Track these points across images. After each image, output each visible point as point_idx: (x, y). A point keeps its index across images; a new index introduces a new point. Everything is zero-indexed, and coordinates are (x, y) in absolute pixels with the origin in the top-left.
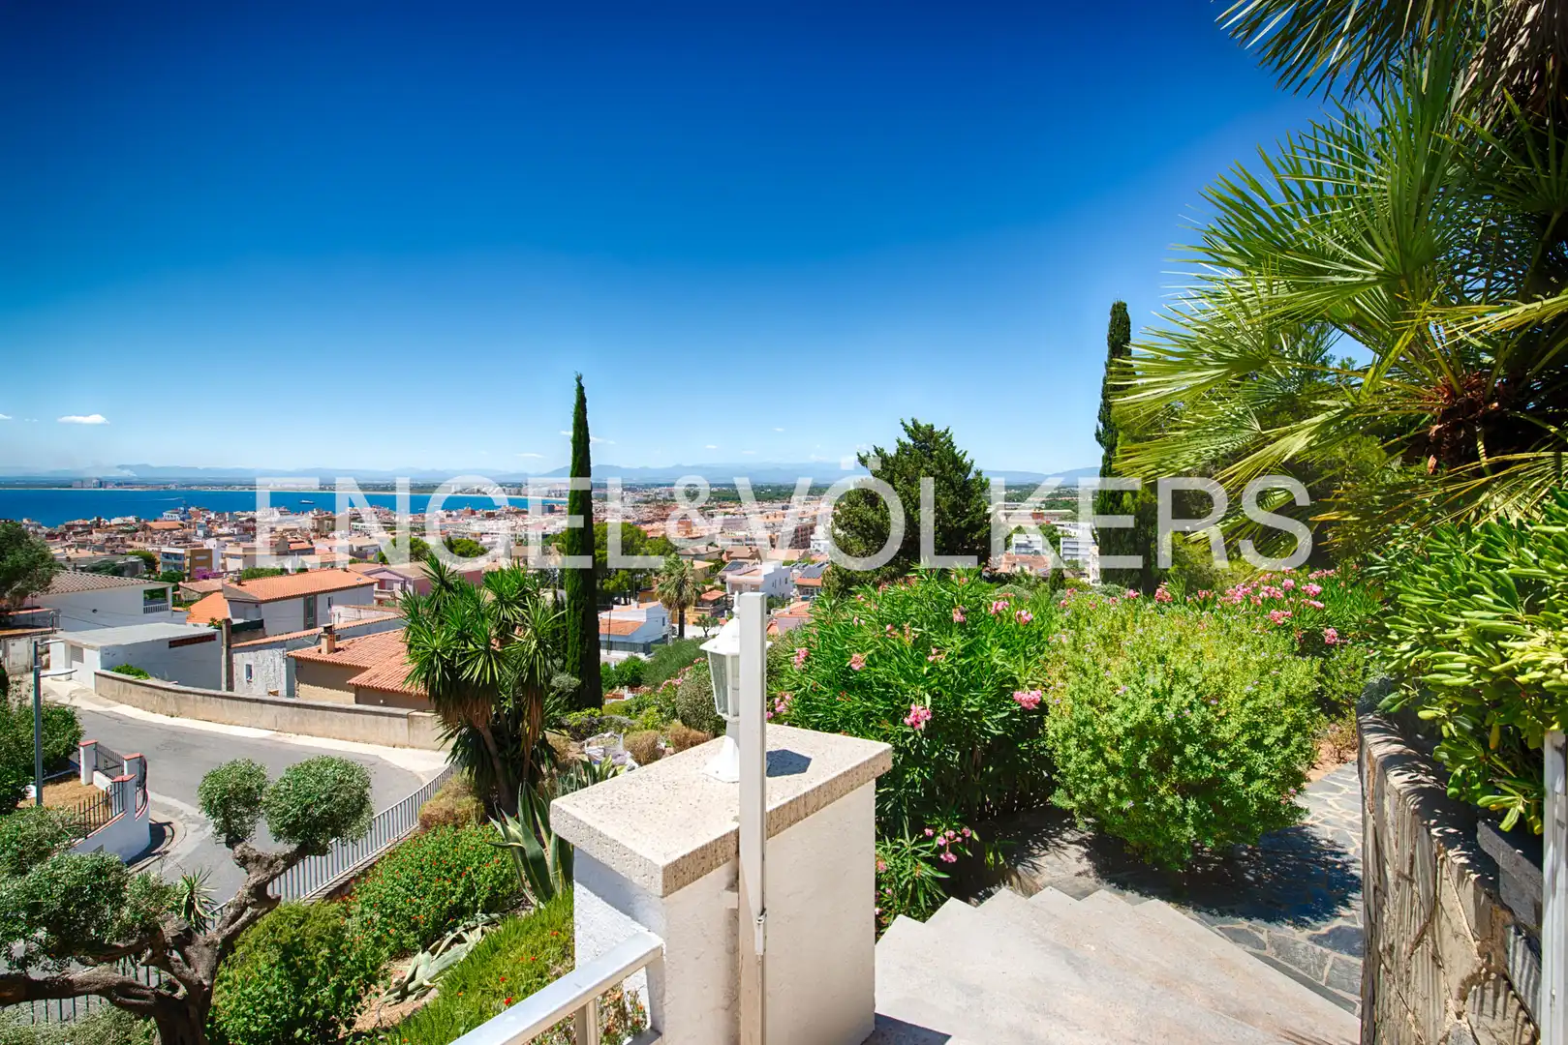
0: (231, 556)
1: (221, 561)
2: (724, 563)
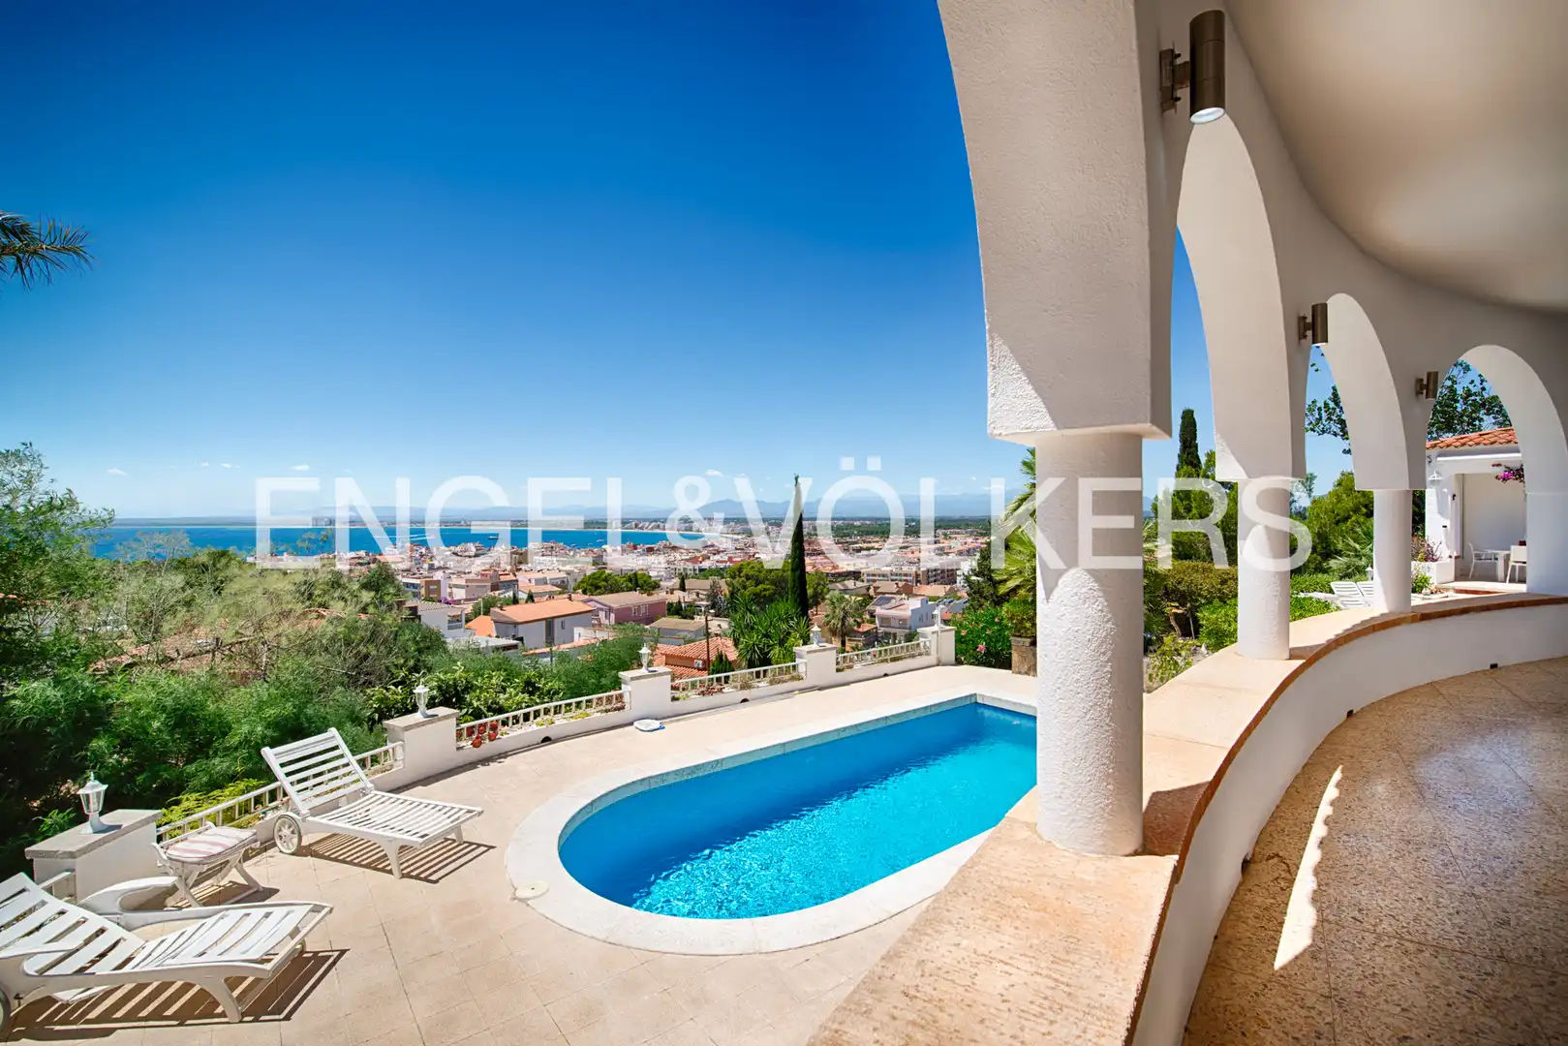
0: (457, 586)
1: (449, 590)
2: (871, 598)
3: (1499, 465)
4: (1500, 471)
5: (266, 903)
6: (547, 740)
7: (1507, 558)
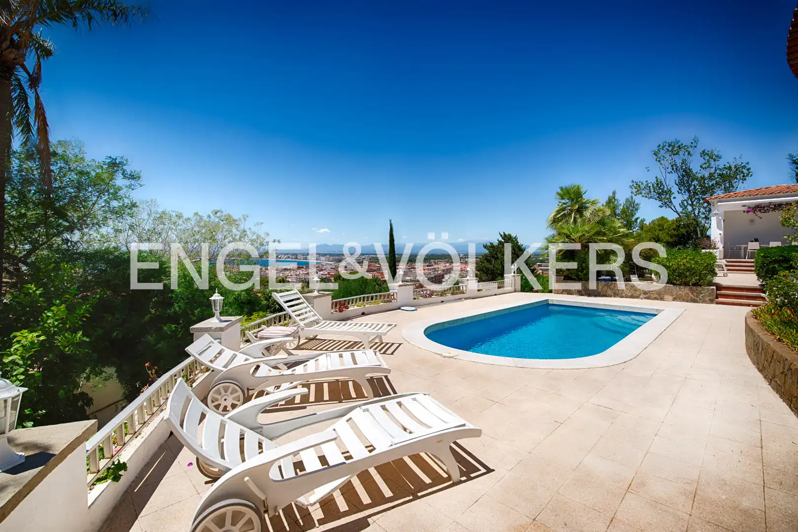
3: (745, 206)
4: (745, 209)
5: (353, 349)
6: (363, 314)
7: (746, 248)
